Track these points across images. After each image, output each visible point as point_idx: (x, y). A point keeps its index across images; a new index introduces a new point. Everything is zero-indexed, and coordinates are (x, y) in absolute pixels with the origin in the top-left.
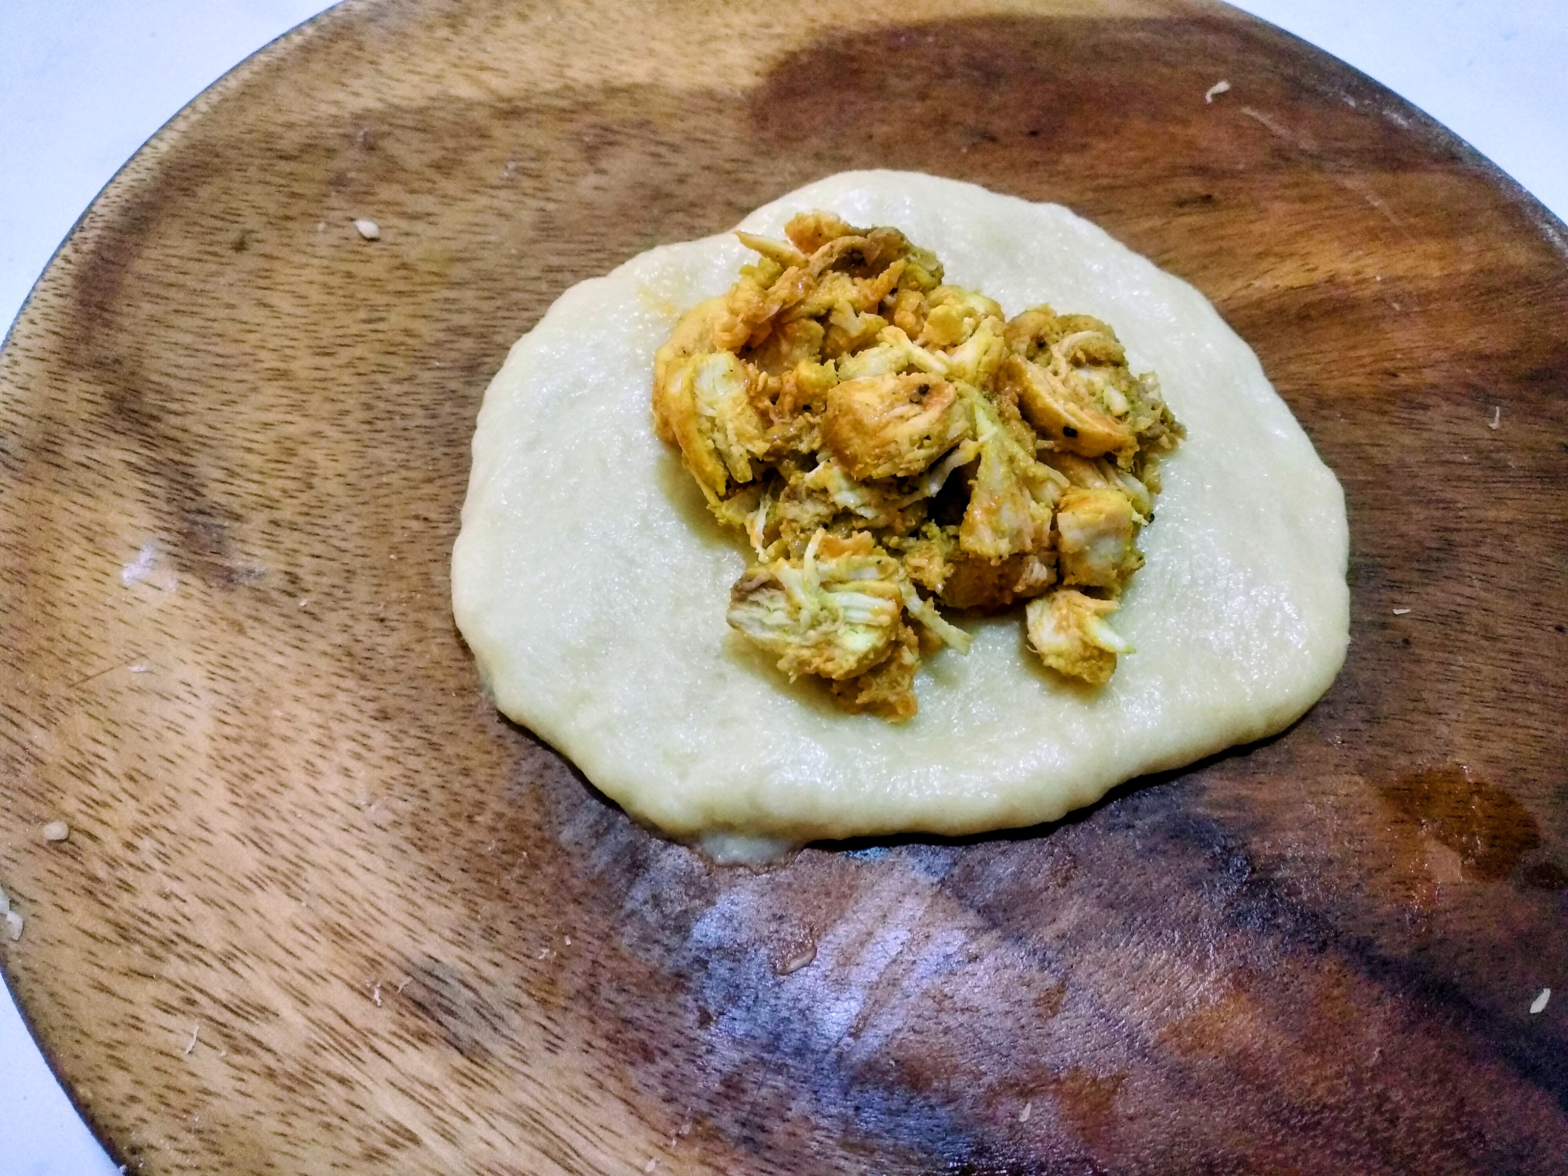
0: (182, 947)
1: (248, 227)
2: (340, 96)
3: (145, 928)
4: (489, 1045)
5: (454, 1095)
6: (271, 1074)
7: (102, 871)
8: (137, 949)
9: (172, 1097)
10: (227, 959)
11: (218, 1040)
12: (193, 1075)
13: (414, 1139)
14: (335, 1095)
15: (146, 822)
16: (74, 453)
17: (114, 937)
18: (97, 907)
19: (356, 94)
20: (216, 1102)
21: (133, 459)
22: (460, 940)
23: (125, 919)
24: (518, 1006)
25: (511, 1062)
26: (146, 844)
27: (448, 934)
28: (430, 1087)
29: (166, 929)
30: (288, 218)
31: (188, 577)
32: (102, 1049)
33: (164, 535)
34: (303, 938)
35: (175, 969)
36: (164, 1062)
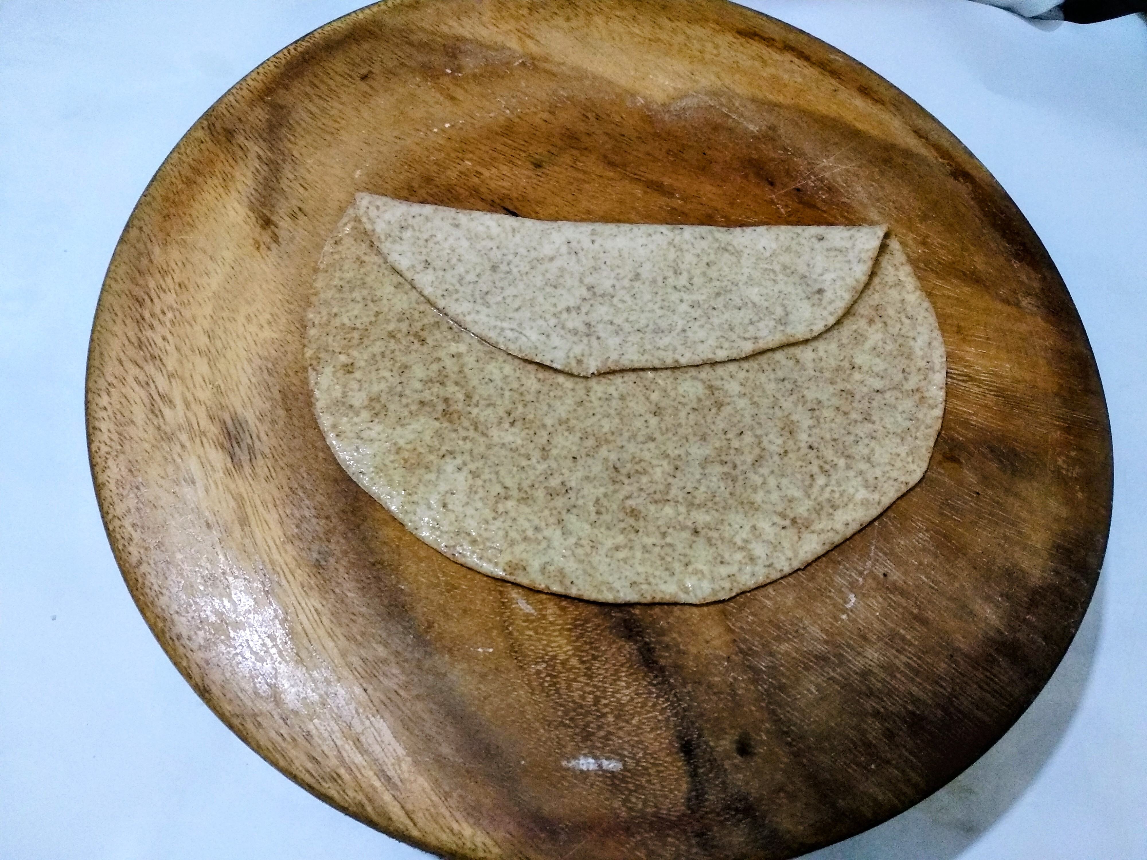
1: (373, 70)
3: (149, 347)
8: (141, 353)
9: (119, 416)
10: (170, 376)
11: (149, 405)
12: (131, 412)
14: (176, 448)
16: (241, 139)
17: (136, 344)
18: (137, 330)
19: (462, 26)
20: (133, 426)
24: (265, 456)
25: (248, 476)
26: (170, 315)
27: (258, 413)
28: (212, 467)
30: (393, 74)
32: (106, 384)
33: (253, 192)
34: (203, 383)
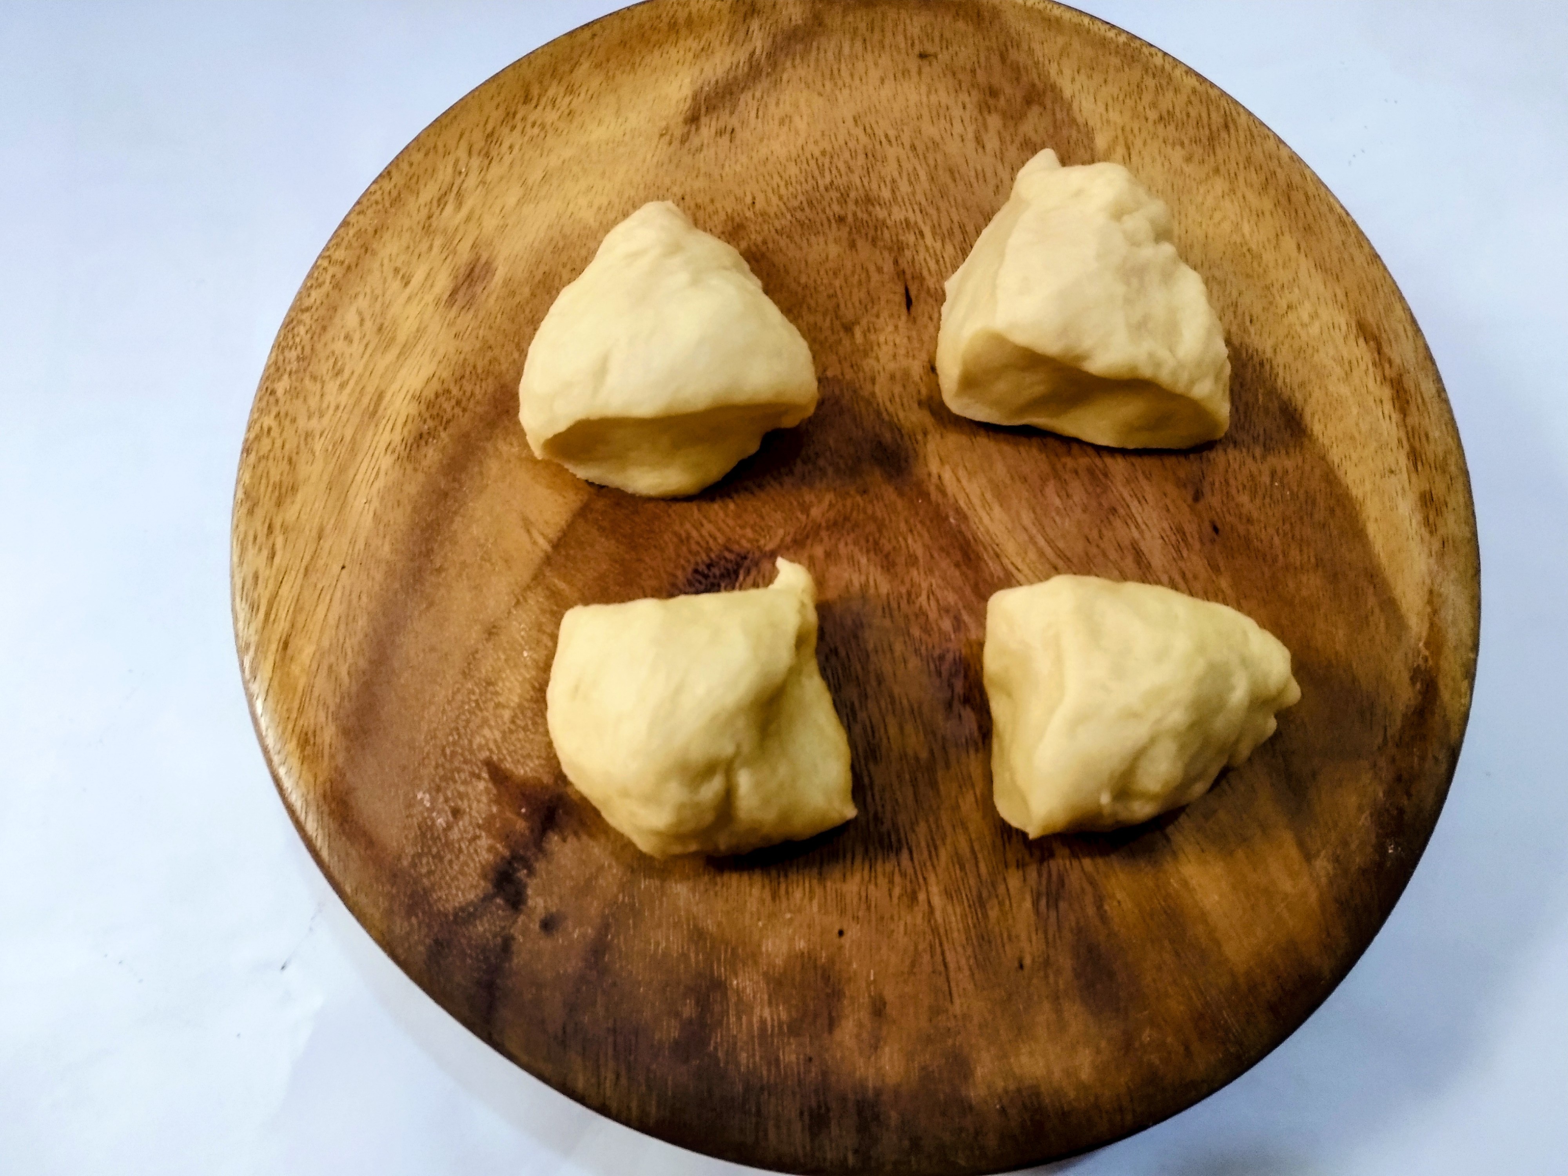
0: (486, 162)
1: (940, 56)
2: (1067, 72)
3: (493, 144)
4: (455, 308)
5: (429, 298)
6: (430, 217)
7: (519, 116)
8: (483, 143)
9: (414, 180)
10: (483, 182)
11: (442, 191)
12: (425, 185)
13: (407, 284)
14: (424, 246)
15: (548, 127)
16: (756, 24)
17: (487, 132)
18: (500, 120)
19: (1073, 80)
20: (414, 198)
21: (758, 52)
22: (507, 282)
23: (496, 135)
24: (476, 316)
25: (448, 319)
27: (509, 275)
28: (432, 286)
29: (494, 153)
30: (954, 74)
31: (689, 101)
32: (433, 145)
33: (713, 82)
34: (498, 212)
35: (475, 162)
36: (430, 170)
